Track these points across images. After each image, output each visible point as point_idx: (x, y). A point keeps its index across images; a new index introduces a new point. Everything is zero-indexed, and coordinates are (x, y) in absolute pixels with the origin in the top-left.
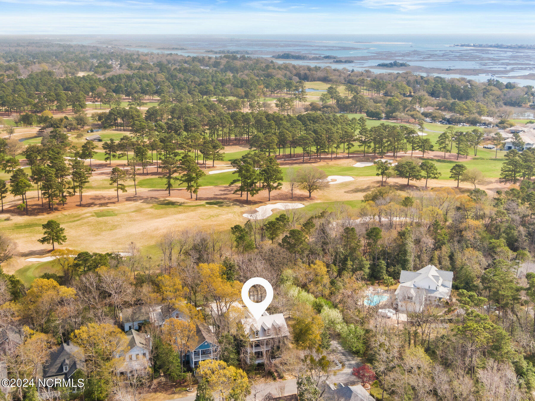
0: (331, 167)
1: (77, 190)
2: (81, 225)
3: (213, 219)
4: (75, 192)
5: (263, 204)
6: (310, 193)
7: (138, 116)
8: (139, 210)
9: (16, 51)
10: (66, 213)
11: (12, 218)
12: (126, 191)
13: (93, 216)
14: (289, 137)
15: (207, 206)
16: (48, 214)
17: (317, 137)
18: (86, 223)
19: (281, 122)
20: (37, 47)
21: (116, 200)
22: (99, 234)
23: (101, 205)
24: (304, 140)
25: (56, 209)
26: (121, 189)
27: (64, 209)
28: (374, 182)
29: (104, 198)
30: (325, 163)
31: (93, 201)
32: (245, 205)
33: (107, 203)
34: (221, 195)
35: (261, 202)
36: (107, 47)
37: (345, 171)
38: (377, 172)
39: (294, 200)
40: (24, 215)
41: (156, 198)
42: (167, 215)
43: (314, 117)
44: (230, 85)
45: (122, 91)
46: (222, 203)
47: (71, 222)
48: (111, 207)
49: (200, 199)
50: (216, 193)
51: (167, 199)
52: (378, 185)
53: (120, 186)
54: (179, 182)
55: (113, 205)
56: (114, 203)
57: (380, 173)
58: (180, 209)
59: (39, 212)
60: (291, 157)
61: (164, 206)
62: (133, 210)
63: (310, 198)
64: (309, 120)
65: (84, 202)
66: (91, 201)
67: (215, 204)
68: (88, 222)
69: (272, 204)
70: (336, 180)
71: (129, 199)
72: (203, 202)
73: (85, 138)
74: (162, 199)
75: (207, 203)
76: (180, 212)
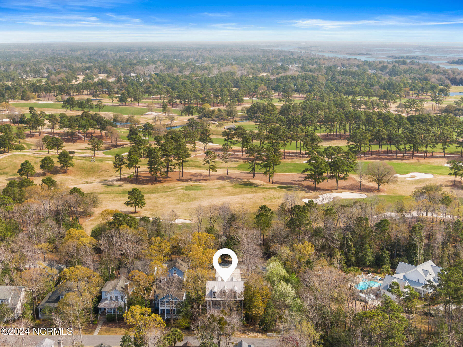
0: (422, 164)
1: (177, 167)
2: (170, 195)
3: (274, 200)
4: (175, 168)
5: (329, 192)
6: (379, 186)
7: (273, 111)
8: (221, 188)
9: (225, 55)
10: (165, 185)
11: (125, 185)
12: (216, 171)
13: (183, 189)
14: (384, 134)
15: (278, 189)
16: (152, 184)
17: (411, 136)
18: (174, 194)
19: (389, 121)
20: (243, 51)
21: (208, 178)
22: (179, 204)
23: (196, 181)
24: (397, 138)
25: (160, 181)
26: (213, 169)
27: (166, 182)
28: (448, 181)
29: (201, 175)
30: (417, 161)
31: (192, 177)
32: (311, 191)
33: (201, 180)
34: (298, 181)
35: (328, 190)
36: (301, 52)
37: (433, 169)
38: (450, 172)
39: (361, 191)
40: (133, 183)
41: (241, 179)
42: (240, 193)
43: (422, 118)
44: (377, 87)
45: (280, 89)
46: (292, 187)
47: (165, 192)
48: (203, 183)
49: (276, 183)
50: (295, 179)
51: (250, 180)
52: (452, 184)
53: (211, 167)
54: (260, 167)
55: (205, 181)
56: (206, 180)
57: (453, 173)
58: (254, 189)
59: (145, 183)
60: (387, 153)
61: (243, 186)
62: (216, 187)
63: (378, 190)
64: (417, 121)
65: (184, 177)
66: (189, 177)
67: (285, 188)
68: (176, 194)
69: (338, 192)
70: (415, 177)
71: (220, 178)
72: (276, 186)
73: (224, 127)
74: (246, 180)
75: (280, 187)
76: (252, 192)
